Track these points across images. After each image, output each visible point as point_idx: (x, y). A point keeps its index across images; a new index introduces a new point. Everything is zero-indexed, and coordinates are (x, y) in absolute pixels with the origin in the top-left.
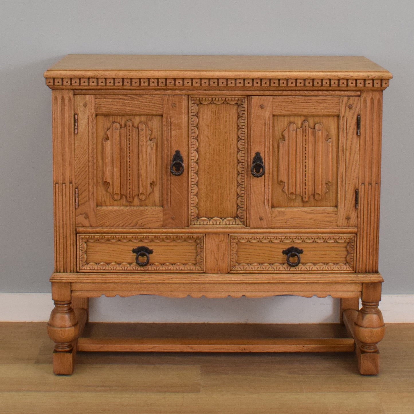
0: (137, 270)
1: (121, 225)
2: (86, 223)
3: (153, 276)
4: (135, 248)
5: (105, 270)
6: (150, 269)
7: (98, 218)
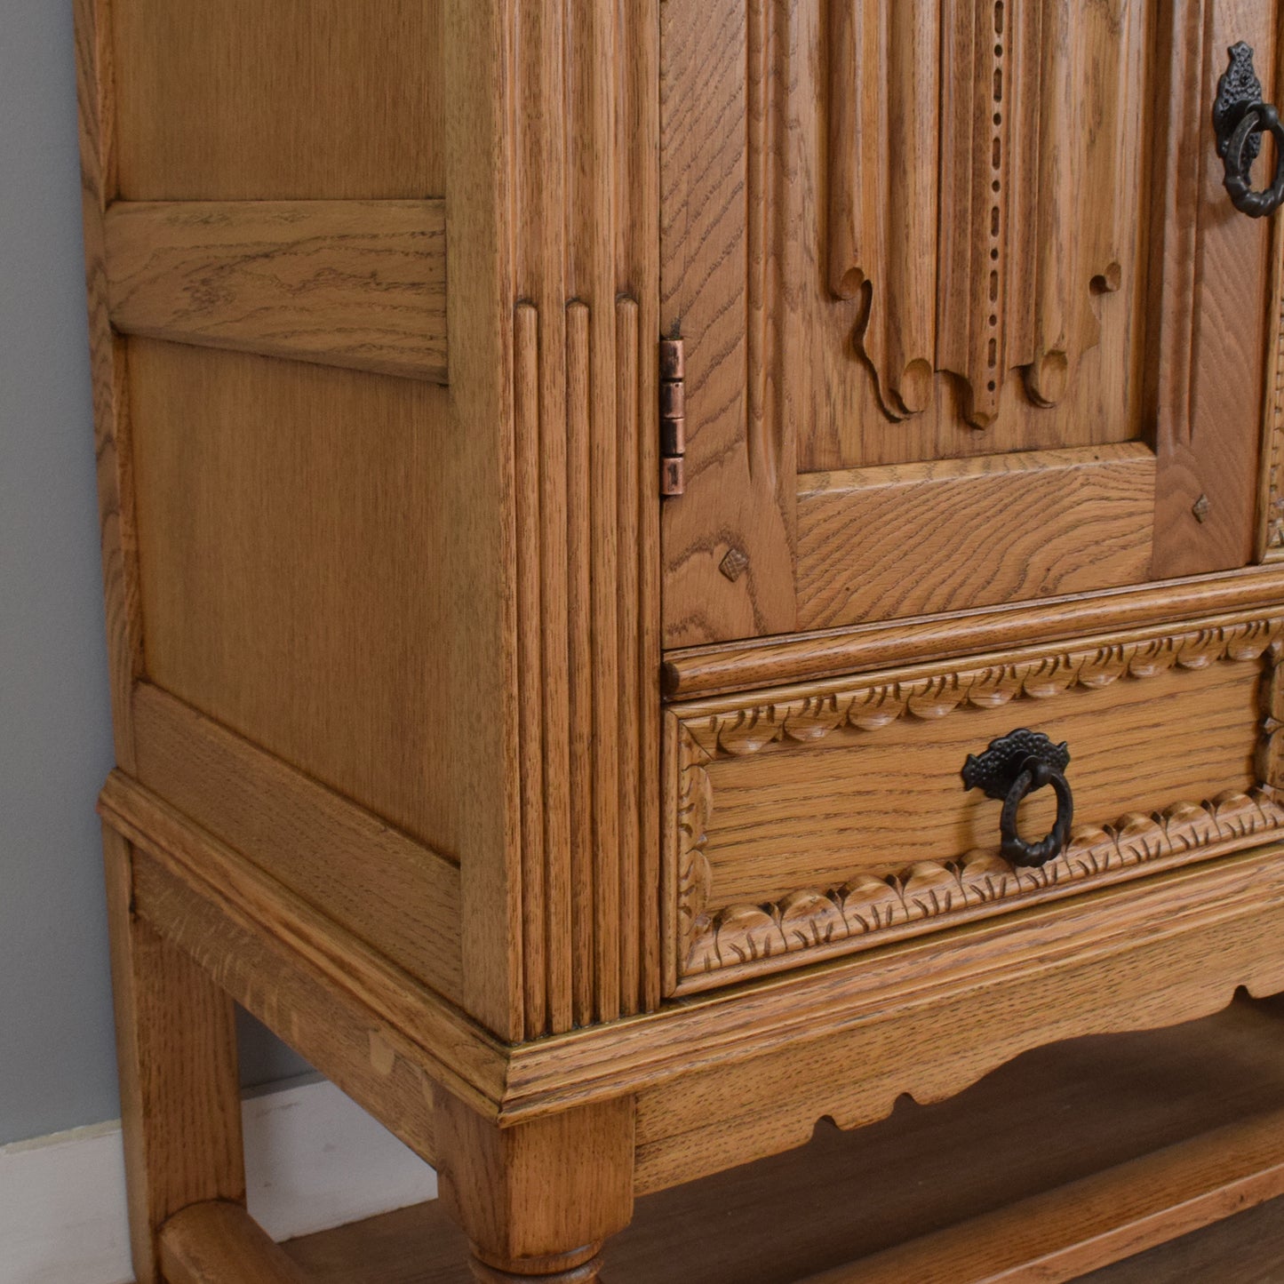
0: (1003, 898)
1: (938, 599)
2: (731, 609)
3: (1092, 917)
4: (978, 749)
5: (827, 940)
6: (1063, 873)
7: (809, 561)
